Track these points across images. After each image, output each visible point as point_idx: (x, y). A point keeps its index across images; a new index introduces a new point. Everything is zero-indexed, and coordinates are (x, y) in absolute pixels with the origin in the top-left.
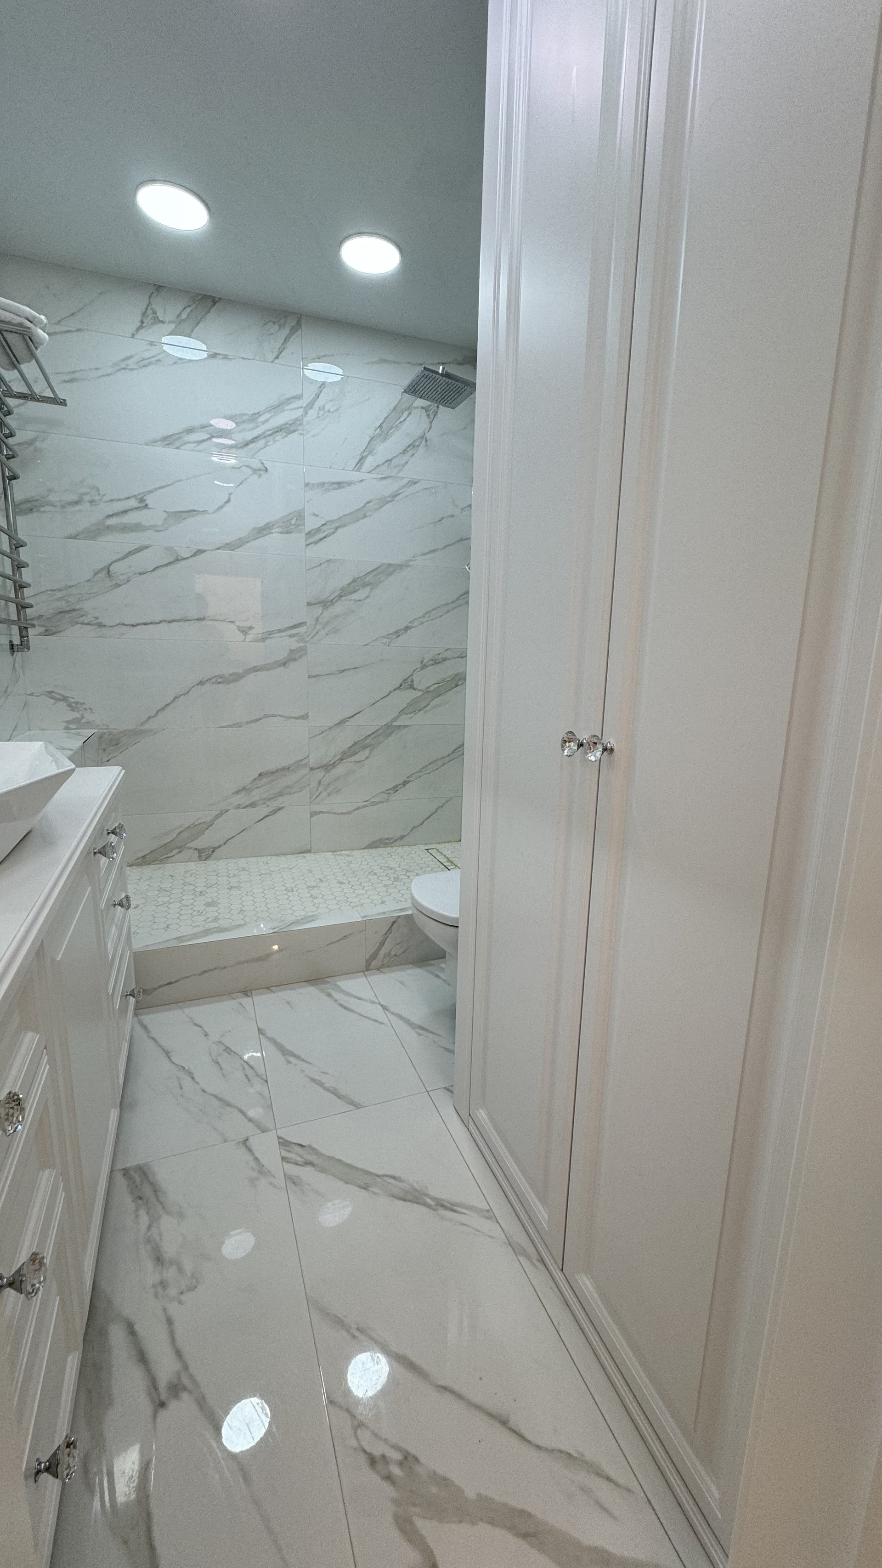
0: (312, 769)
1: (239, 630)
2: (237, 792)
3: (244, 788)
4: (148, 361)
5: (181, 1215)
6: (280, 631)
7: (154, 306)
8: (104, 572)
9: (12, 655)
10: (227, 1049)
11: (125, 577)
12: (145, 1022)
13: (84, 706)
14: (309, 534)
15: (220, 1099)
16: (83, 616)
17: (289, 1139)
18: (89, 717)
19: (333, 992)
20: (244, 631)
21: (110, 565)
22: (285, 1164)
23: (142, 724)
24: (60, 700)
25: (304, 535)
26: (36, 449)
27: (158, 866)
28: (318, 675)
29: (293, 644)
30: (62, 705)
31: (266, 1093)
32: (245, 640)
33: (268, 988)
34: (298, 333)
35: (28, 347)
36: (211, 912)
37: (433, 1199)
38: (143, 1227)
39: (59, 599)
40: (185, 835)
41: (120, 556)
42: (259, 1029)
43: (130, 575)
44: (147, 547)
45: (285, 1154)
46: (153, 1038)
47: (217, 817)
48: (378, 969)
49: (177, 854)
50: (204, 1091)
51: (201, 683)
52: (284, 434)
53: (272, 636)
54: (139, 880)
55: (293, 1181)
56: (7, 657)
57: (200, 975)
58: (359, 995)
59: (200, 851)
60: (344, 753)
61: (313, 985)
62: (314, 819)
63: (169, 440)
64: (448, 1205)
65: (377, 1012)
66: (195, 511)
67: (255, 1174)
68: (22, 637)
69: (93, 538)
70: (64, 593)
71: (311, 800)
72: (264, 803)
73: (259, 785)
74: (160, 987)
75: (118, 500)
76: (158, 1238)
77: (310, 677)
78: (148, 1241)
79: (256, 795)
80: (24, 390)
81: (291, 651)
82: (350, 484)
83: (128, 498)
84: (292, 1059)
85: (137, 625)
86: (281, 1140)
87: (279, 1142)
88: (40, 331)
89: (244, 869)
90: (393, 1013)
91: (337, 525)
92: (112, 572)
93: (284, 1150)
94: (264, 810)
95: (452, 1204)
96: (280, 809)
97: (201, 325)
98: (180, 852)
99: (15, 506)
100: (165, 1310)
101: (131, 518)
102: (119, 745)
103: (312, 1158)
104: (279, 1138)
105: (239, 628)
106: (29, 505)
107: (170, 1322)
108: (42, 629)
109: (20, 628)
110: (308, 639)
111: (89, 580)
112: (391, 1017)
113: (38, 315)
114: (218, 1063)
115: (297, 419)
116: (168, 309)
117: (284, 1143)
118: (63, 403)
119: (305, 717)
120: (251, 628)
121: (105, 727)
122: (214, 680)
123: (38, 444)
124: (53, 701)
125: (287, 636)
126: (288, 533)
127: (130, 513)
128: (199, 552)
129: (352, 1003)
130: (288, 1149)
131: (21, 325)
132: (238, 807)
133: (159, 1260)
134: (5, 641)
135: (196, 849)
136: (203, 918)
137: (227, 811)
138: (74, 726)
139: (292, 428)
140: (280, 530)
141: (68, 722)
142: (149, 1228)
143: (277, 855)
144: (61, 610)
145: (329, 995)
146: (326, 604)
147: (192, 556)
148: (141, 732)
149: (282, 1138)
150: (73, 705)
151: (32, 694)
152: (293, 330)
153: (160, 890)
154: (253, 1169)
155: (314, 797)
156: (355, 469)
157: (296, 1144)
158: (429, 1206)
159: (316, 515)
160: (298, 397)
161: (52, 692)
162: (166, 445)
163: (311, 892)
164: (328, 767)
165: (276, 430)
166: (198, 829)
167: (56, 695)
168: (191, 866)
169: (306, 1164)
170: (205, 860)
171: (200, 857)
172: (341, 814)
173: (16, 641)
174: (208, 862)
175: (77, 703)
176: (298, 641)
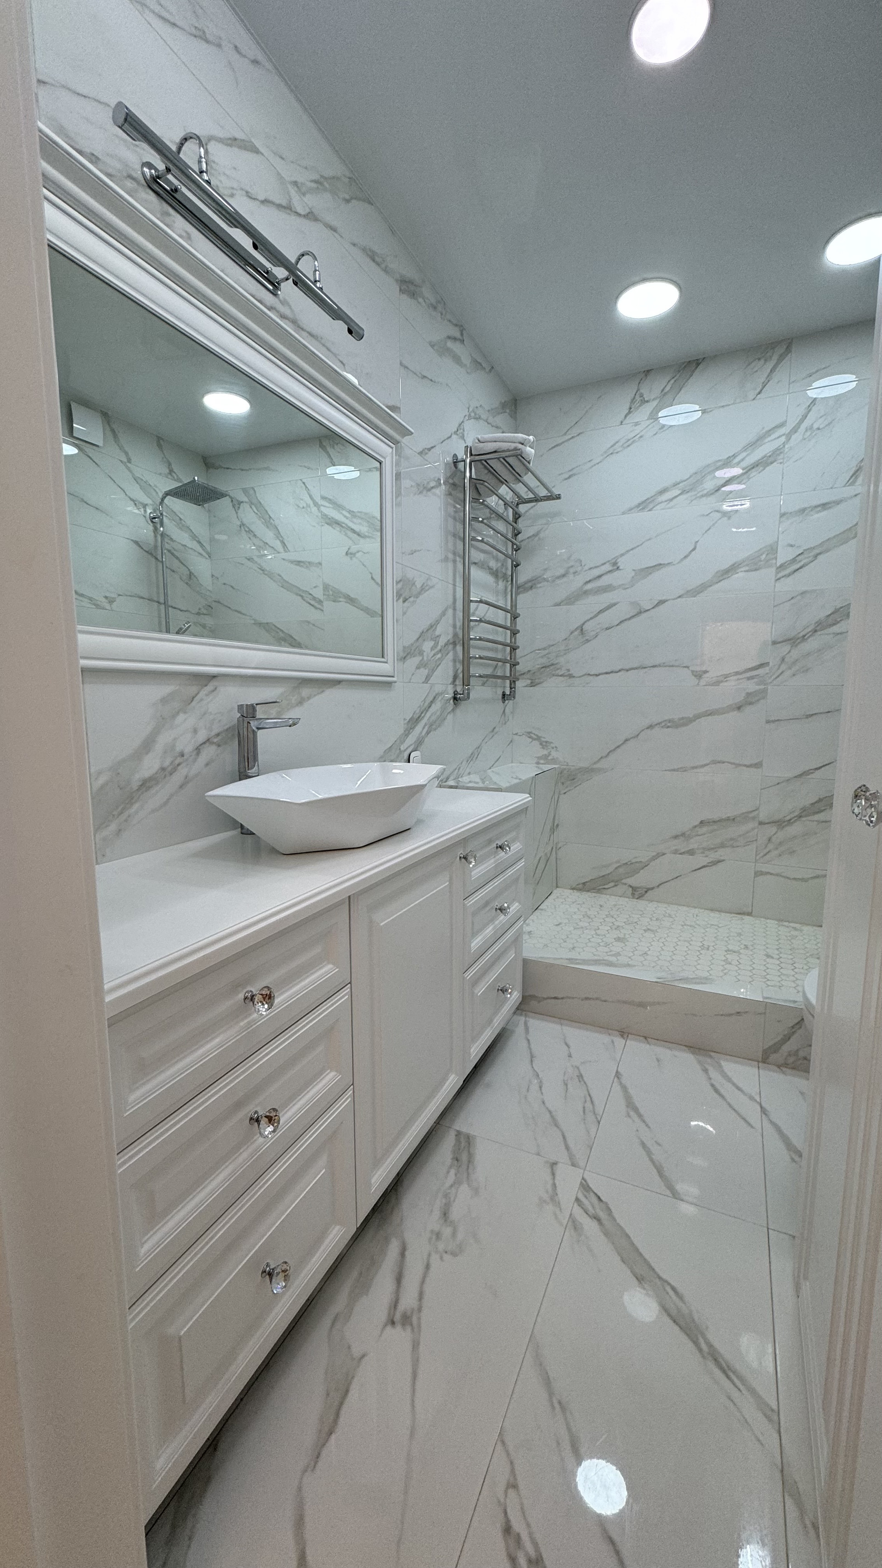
0: (761, 823)
1: (693, 675)
2: (676, 837)
3: (683, 834)
4: (632, 440)
5: (476, 1191)
6: (737, 673)
7: (642, 391)
8: (578, 631)
9: (503, 703)
10: (580, 1077)
11: (593, 633)
12: (529, 1024)
13: (552, 745)
14: (782, 567)
15: (552, 1117)
16: (558, 669)
17: (591, 1186)
18: (554, 754)
19: (711, 1070)
20: (699, 675)
21: (583, 624)
22: (576, 1205)
23: (595, 763)
24: (535, 739)
25: (774, 570)
26: (539, 539)
27: (594, 894)
28: (778, 720)
29: (752, 687)
30: (536, 743)
31: (593, 1134)
32: (698, 684)
33: (646, 1038)
34: (787, 358)
35: (524, 465)
36: (617, 947)
37: (710, 1346)
38: (447, 1185)
39: (542, 657)
40: (621, 870)
41: (592, 615)
42: (617, 1072)
43: (598, 631)
44: (615, 604)
45: (581, 1196)
46: (528, 1040)
47: (654, 858)
48: (779, 1066)
49: (613, 887)
50: (543, 1103)
51: (651, 727)
52: (761, 468)
53: (728, 679)
54: (573, 903)
55: (575, 1225)
56: (500, 705)
57: (582, 1000)
58: (740, 1085)
59: (634, 889)
60: (804, 809)
61: (693, 1053)
62: (760, 879)
63: (643, 506)
64: (724, 1365)
65: (753, 1113)
66: (661, 564)
67: (546, 1197)
68: (511, 688)
69: (572, 603)
70: (547, 651)
71: (758, 858)
72: (703, 853)
73: (699, 833)
74: (548, 998)
75: (596, 567)
76: (452, 1199)
77: (768, 722)
78: (446, 1196)
79: (693, 844)
80: (531, 496)
81: (748, 694)
82: (838, 503)
83: (603, 564)
84: (632, 1113)
85: (599, 675)
86: (584, 1182)
87: (581, 1182)
88: (528, 449)
89: (670, 916)
90: (771, 1122)
91: (817, 551)
92: (584, 630)
93: (582, 1192)
94: (701, 860)
95: (728, 1367)
96: (719, 861)
97: (682, 391)
98: (616, 886)
99: (518, 587)
100: (429, 1255)
101: (605, 581)
102: (576, 780)
103: (602, 1215)
104: (583, 1178)
105: (693, 671)
106: (530, 584)
107: (428, 1267)
108: (529, 682)
109: (510, 681)
110: (770, 681)
111: (566, 639)
112: (766, 1123)
113: (527, 437)
114: (566, 1085)
115: (777, 449)
116: (653, 388)
117: (585, 1186)
118: (558, 497)
119: (758, 765)
120: (706, 672)
121: (565, 764)
122: (663, 724)
123: (542, 535)
124: (531, 740)
125: (745, 678)
126: (756, 570)
127: (604, 577)
128: (661, 602)
129: (727, 1089)
130: (585, 1193)
131: (516, 449)
132: (676, 852)
133: (445, 1214)
134: (500, 693)
135: (631, 886)
136: (606, 949)
137: (664, 854)
138: (542, 762)
139: (771, 459)
140: (747, 568)
141: (538, 758)
142: (452, 1186)
143: (712, 910)
144: (544, 665)
145: (706, 1071)
146: (794, 641)
147: (653, 608)
148: (593, 770)
149: (585, 1181)
150: (544, 744)
151: (516, 734)
152: (781, 358)
153: (586, 916)
154: (547, 1192)
155: (762, 854)
156: (847, 485)
157: (596, 1194)
158: (700, 1350)
159: (792, 546)
160: (782, 425)
161: (531, 732)
162: (640, 510)
163: (727, 956)
164: (781, 824)
165: (752, 466)
166: (636, 868)
167: (532, 735)
168: (623, 901)
169: (595, 1218)
170: (637, 899)
171: (633, 894)
172: (795, 879)
173: (508, 692)
174: (640, 901)
175: (546, 742)
176: (758, 684)
